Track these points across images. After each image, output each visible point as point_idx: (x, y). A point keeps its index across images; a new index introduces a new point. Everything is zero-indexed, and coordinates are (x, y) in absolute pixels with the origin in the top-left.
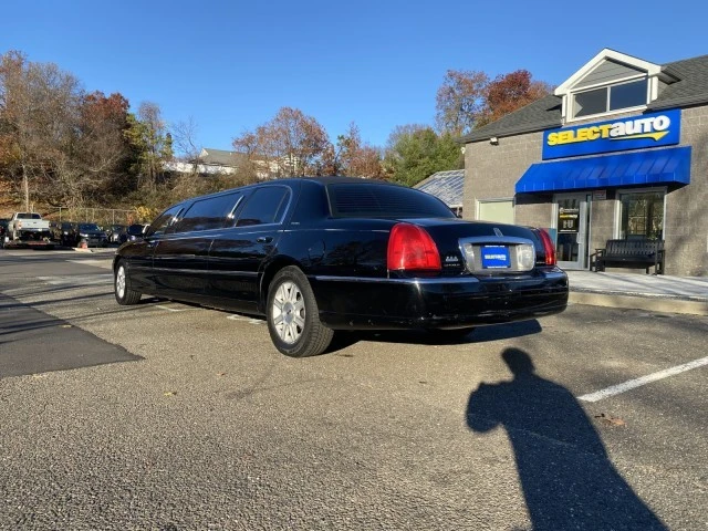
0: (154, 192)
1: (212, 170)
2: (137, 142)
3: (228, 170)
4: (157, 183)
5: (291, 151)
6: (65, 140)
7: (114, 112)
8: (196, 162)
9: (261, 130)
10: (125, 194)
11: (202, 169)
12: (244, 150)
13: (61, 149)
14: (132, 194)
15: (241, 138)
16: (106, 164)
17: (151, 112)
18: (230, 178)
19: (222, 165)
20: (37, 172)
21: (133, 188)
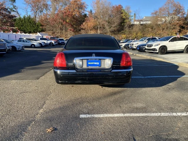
0: (128, 30)
1: (144, 23)
2: (124, 17)
3: (149, 22)
4: (129, 28)
5: (169, 14)
6: (107, 19)
7: (119, 10)
8: (140, 21)
9: (160, 9)
10: (121, 32)
11: (142, 23)
12: (155, 15)
13: (106, 21)
14: (122, 31)
15: (153, 12)
16: (116, 24)
17: (128, 8)
18: (150, 25)
19: (148, 21)
20: (101, 28)
21: (123, 30)
